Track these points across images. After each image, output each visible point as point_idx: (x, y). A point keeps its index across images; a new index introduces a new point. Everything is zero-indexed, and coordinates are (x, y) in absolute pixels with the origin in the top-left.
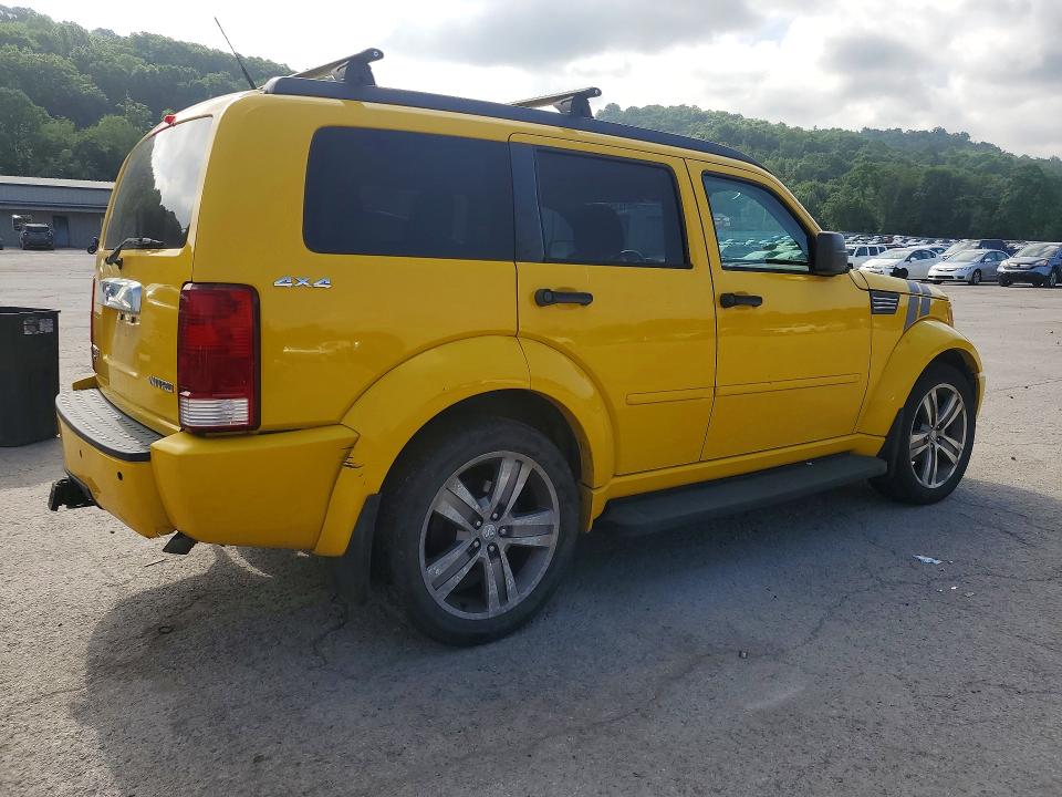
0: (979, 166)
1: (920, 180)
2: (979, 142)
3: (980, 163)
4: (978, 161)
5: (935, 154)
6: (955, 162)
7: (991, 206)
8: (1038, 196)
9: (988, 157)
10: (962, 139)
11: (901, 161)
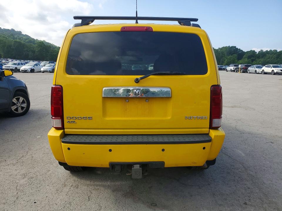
0: (26, 41)
1: (13, 43)
2: (24, 34)
3: (26, 40)
4: (26, 39)
5: (13, 36)
6: (20, 39)
7: (34, 52)
8: (44, 50)
9: (28, 39)
10: (20, 33)
11: (4, 37)
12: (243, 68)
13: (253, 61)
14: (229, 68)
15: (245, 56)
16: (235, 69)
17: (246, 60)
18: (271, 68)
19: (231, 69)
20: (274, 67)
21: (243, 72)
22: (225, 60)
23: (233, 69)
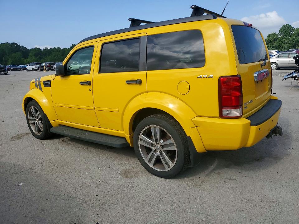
12: (48, 67)
13: (40, 58)
14: (29, 67)
15: (30, 54)
16: (38, 68)
17: (33, 58)
18: (78, 65)
19: (33, 68)
20: (80, 64)
21: (49, 70)
22: (8, 59)
23: (35, 68)
